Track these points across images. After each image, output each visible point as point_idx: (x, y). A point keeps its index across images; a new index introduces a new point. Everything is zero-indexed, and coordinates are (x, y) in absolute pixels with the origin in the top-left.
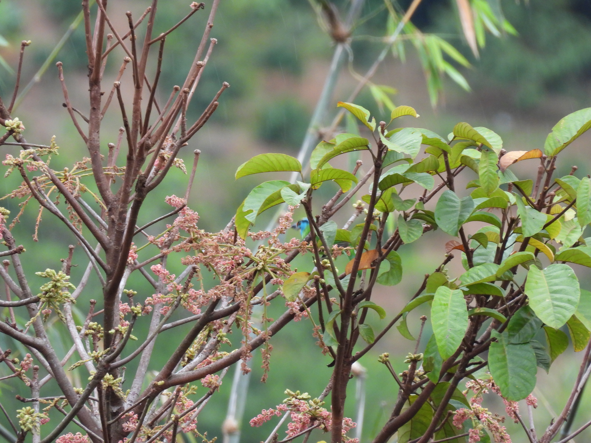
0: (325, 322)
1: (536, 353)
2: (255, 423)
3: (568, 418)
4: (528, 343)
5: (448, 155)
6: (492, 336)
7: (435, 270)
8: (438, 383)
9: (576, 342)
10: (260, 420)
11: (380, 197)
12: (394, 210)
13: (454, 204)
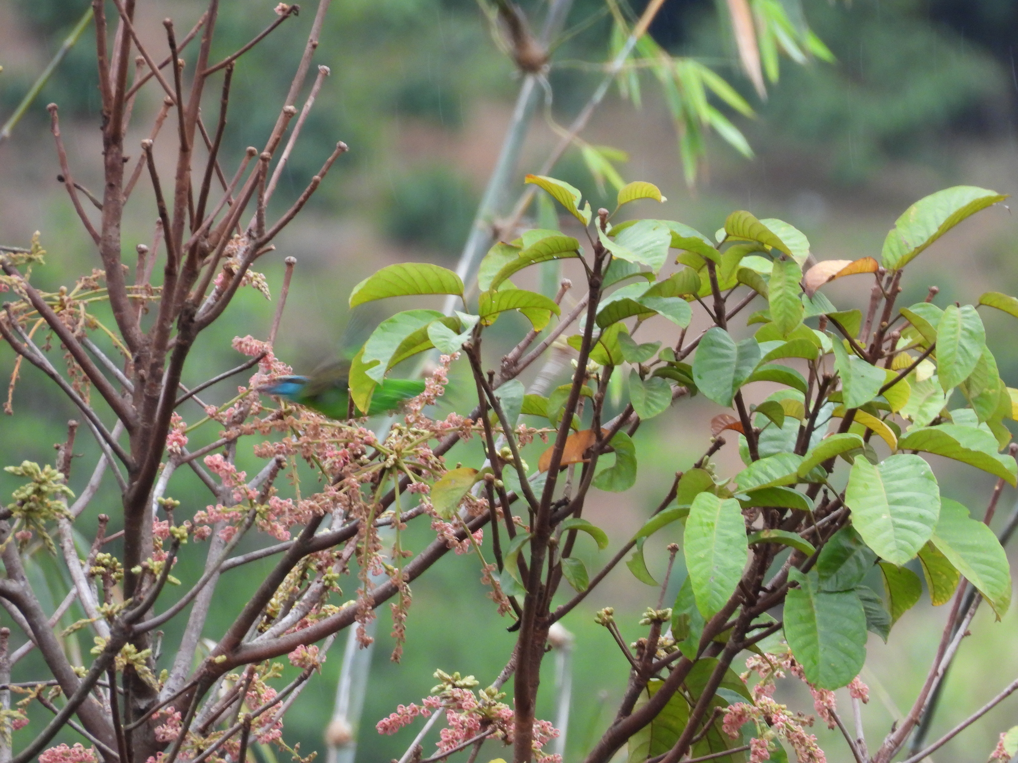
0: (503, 555)
1: (865, 608)
2: (386, 728)
3: (920, 720)
4: (852, 590)
5: (717, 267)
6: (790, 579)
7: (693, 466)
8: (697, 660)
9: (934, 589)
10: (393, 724)
11: (599, 339)
12: (623, 361)
13: (725, 351)
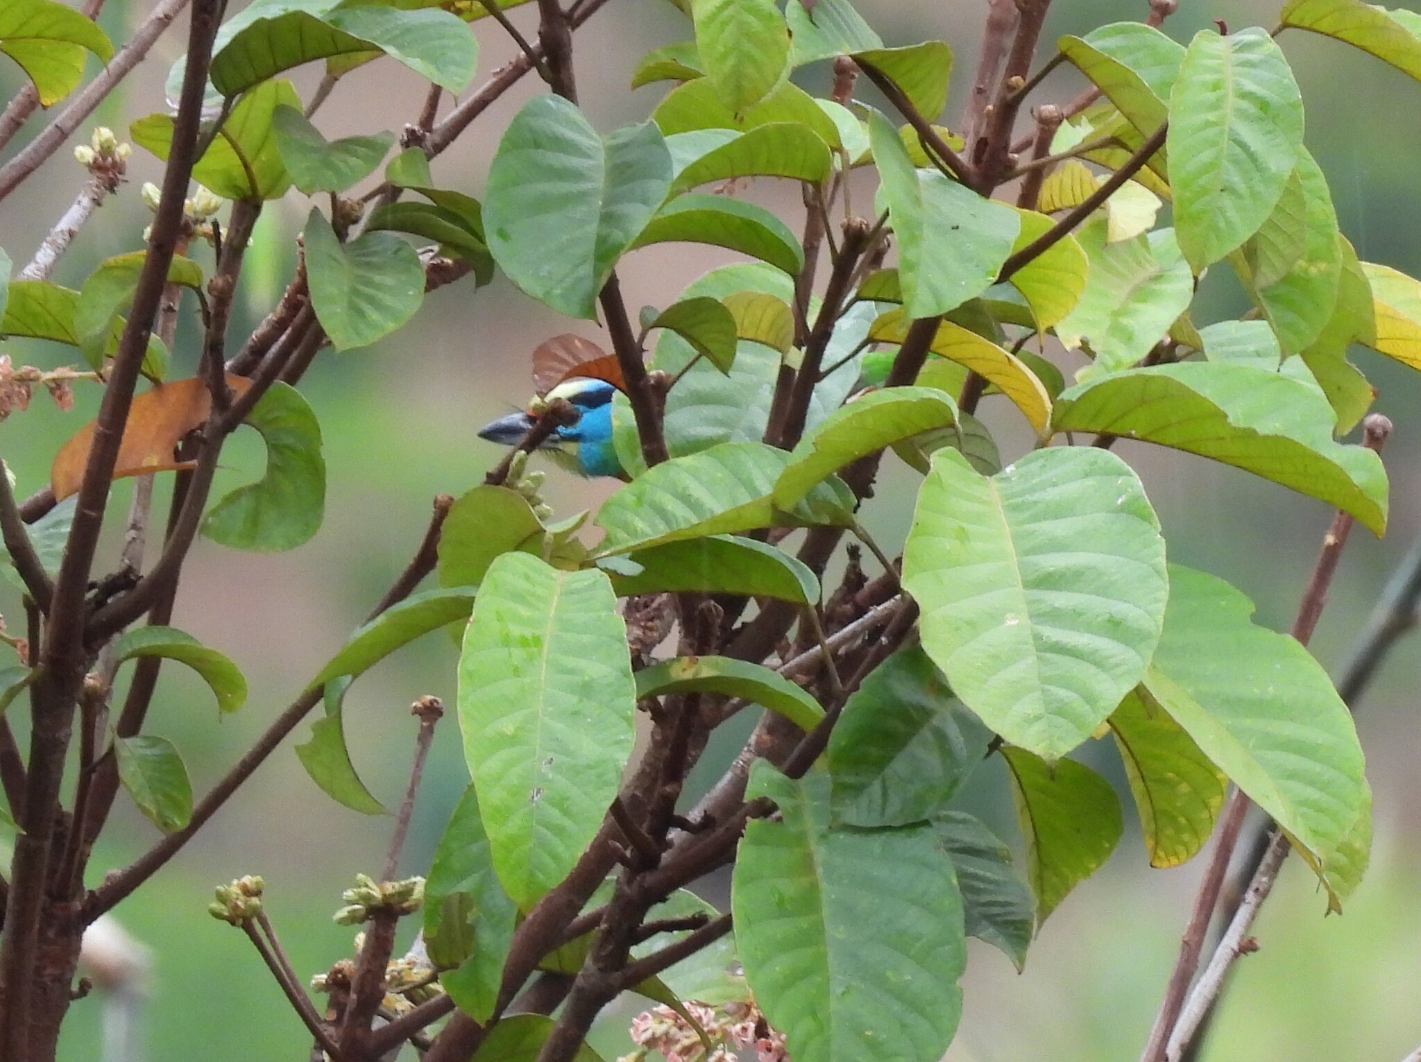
1: (962, 875)
4: (926, 823)
6: (749, 796)
7: (484, 478)
8: (495, 1020)
9: (1155, 819)
11: (219, 124)
12: (287, 188)
13: (574, 162)
